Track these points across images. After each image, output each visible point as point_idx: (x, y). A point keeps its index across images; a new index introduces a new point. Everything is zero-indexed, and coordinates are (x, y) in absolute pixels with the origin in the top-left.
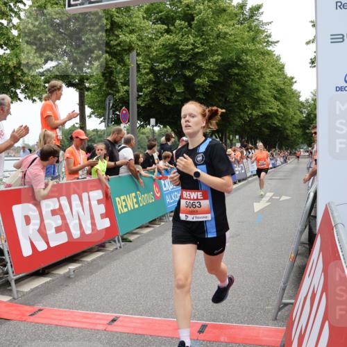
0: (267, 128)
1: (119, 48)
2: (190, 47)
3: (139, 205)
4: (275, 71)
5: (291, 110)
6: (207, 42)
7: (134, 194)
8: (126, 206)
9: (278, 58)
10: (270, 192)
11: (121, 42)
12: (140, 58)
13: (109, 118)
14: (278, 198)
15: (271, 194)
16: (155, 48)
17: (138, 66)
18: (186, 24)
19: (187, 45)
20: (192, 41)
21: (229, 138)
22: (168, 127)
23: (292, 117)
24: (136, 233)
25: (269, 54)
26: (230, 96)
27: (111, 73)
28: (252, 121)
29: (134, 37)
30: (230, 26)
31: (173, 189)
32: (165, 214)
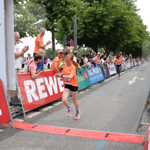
0: (134, 48)
1: (69, 13)
2: (101, 12)
4: (138, 23)
5: (145, 40)
6: (108, 10)
9: (140, 17)
11: (70, 11)
12: (79, 18)
13: (65, 44)
14: (140, 79)
15: (136, 77)
16: (85, 13)
17: (78, 21)
18: (98, 2)
19: (99, 11)
20: (102, 9)
21: (117, 53)
22: (91, 48)
23: (146, 43)
25: (135, 15)
26: (118, 34)
27: (66, 24)
28: (127, 46)
29: (75, 8)
30: (118, 2)
31: (93, 74)
32: (90, 85)
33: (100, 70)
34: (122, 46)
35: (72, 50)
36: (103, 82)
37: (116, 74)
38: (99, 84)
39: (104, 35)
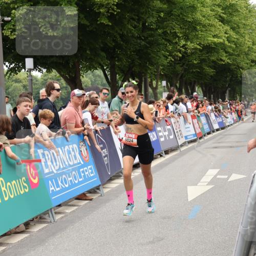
3: (2, 199)
5: (247, 38)
10: (214, 168)
14: (226, 177)
15: (214, 172)
21: (151, 85)
23: (250, 49)
28: (185, 58)
31: (60, 169)
32: (48, 211)
33: (85, 153)
34: (165, 62)
36: (94, 196)
38: (84, 203)
39: (101, 23)
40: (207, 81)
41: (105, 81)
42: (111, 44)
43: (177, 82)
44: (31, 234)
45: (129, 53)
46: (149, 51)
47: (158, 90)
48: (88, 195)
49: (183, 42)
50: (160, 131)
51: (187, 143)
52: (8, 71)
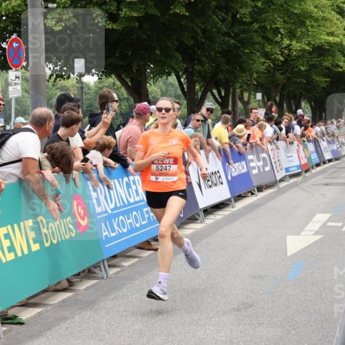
3: (42, 244)
7: (30, 223)
8: (12, 249)
14: (340, 224)
15: (325, 217)
21: (241, 98)
22: (113, 76)
24: (35, 305)
28: (288, 62)
31: (116, 208)
32: (99, 262)
34: (262, 68)
35: (19, 87)
37: (229, 200)
38: (147, 253)
39: (174, 13)
40: (317, 94)
41: (179, 92)
42: (190, 42)
43: (276, 96)
44: (76, 293)
45: (213, 54)
46: (240, 53)
47: (251, 106)
48: (152, 243)
49: (286, 42)
50: (252, 161)
51: (288, 177)
52: (51, 75)
